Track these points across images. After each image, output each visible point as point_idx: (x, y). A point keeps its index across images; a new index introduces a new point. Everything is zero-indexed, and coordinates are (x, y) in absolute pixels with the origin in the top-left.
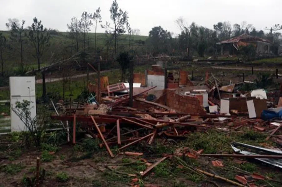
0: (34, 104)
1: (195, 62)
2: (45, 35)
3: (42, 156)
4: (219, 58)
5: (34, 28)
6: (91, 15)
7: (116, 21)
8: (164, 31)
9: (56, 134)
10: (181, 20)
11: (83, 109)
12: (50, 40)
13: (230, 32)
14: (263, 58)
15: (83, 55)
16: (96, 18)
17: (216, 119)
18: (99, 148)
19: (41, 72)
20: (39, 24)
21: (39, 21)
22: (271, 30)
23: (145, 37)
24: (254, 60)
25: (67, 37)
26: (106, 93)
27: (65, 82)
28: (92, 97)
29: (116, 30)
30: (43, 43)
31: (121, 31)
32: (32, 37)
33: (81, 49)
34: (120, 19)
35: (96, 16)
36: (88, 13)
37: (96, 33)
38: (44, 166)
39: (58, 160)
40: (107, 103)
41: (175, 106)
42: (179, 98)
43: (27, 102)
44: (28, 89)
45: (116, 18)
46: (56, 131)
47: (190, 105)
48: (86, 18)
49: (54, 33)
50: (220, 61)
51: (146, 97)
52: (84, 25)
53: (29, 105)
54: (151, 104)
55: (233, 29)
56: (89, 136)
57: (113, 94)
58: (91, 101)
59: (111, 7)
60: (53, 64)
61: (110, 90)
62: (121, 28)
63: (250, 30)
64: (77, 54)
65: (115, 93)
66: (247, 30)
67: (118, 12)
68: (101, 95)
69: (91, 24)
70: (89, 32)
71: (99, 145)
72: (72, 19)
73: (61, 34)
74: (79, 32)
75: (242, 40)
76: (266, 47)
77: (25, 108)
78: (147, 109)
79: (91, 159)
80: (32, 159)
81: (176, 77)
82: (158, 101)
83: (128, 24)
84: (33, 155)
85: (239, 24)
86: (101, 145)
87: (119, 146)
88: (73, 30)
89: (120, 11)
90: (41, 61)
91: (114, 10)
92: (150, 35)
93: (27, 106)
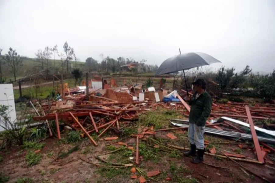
0: (14, 108)
1: (111, 75)
2: (19, 59)
3: (27, 157)
4: (123, 73)
5: (10, 54)
6: (51, 49)
7: (67, 53)
8: (93, 60)
9: (37, 130)
10: (102, 55)
11: (55, 105)
12: (23, 63)
13: (124, 62)
14: (141, 73)
15: (47, 71)
16: (55, 51)
17: (141, 104)
18: (82, 138)
19: (17, 82)
20: (14, 52)
21: (13, 49)
22: (141, 62)
23: (84, 63)
24: (137, 74)
25: (35, 61)
26: (67, 93)
27: (37, 87)
28: (58, 96)
29: (68, 58)
30: (17, 64)
31: (70, 58)
32: (9, 59)
33: (45, 68)
34: (70, 52)
35: (54, 49)
36: (49, 48)
37: (55, 60)
38: (32, 171)
39: (46, 159)
40: (71, 99)
41: (114, 98)
42: (116, 94)
43: (5, 107)
44: (5, 95)
45: (67, 52)
46: (37, 127)
47: (124, 98)
48: (47, 50)
49: (25, 58)
50: (123, 74)
51: (95, 94)
52: (46, 54)
53: (8, 109)
54: (100, 98)
55: (126, 60)
56: (68, 127)
57: (72, 94)
58: (58, 99)
59: (64, 45)
60: (26, 77)
61: (70, 91)
62: (70, 57)
63: (133, 61)
64: (43, 71)
65: (73, 93)
66: (132, 62)
67: (68, 48)
68: (65, 94)
69: (51, 53)
70: (50, 58)
71: (81, 136)
72: (39, 50)
73: (30, 59)
74: (44, 58)
75: (132, 65)
76: (141, 69)
77: (3, 112)
78: (98, 101)
79: (78, 151)
80: (15, 165)
81: (108, 82)
82: (103, 96)
83: (74, 55)
84: (16, 157)
85: (128, 58)
86: (82, 135)
87: (98, 134)
88: (39, 57)
89: (70, 47)
90: (16, 75)
91: (66, 47)
92: (86, 62)
93: (5, 110)
